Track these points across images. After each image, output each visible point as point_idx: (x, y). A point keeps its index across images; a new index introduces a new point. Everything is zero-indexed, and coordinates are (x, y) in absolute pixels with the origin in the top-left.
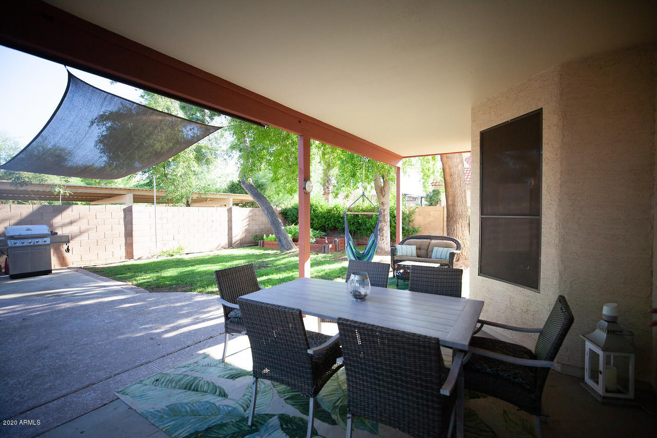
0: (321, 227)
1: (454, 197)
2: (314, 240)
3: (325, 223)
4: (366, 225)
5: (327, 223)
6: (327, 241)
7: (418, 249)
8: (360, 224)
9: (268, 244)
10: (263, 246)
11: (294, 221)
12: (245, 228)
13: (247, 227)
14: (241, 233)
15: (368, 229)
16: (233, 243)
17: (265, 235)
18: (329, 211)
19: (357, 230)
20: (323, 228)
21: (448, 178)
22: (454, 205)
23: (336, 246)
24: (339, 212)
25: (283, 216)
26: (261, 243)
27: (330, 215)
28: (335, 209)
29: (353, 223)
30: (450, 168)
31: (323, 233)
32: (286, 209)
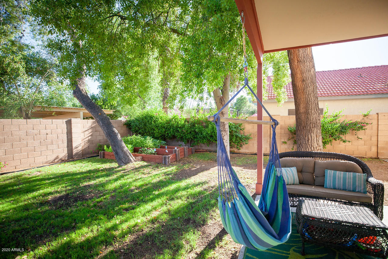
0: (161, 136)
1: (307, 104)
2: (155, 150)
3: (165, 132)
4: (202, 134)
5: (167, 132)
6: (167, 151)
7: (300, 171)
8: (196, 133)
9: (108, 155)
10: (104, 157)
11: (137, 131)
12: (87, 139)
13: (90, 138)
14: (83, 144)
15: (204, 137)
16: (74, 155)
17: (105, 146)
18: (169, 122)
19: (194, 138)
20: (163, 137)
21: (299, 84)
22: (307, 113)
23: (176, 155)
24: (178, 123)
25: (127, 127)
26: (102, 154)
27: (169, 125)
28: (174, 120)
29: (190, 132)
30: (302, 73)
31: (164, 142)
32: (130, 121)
